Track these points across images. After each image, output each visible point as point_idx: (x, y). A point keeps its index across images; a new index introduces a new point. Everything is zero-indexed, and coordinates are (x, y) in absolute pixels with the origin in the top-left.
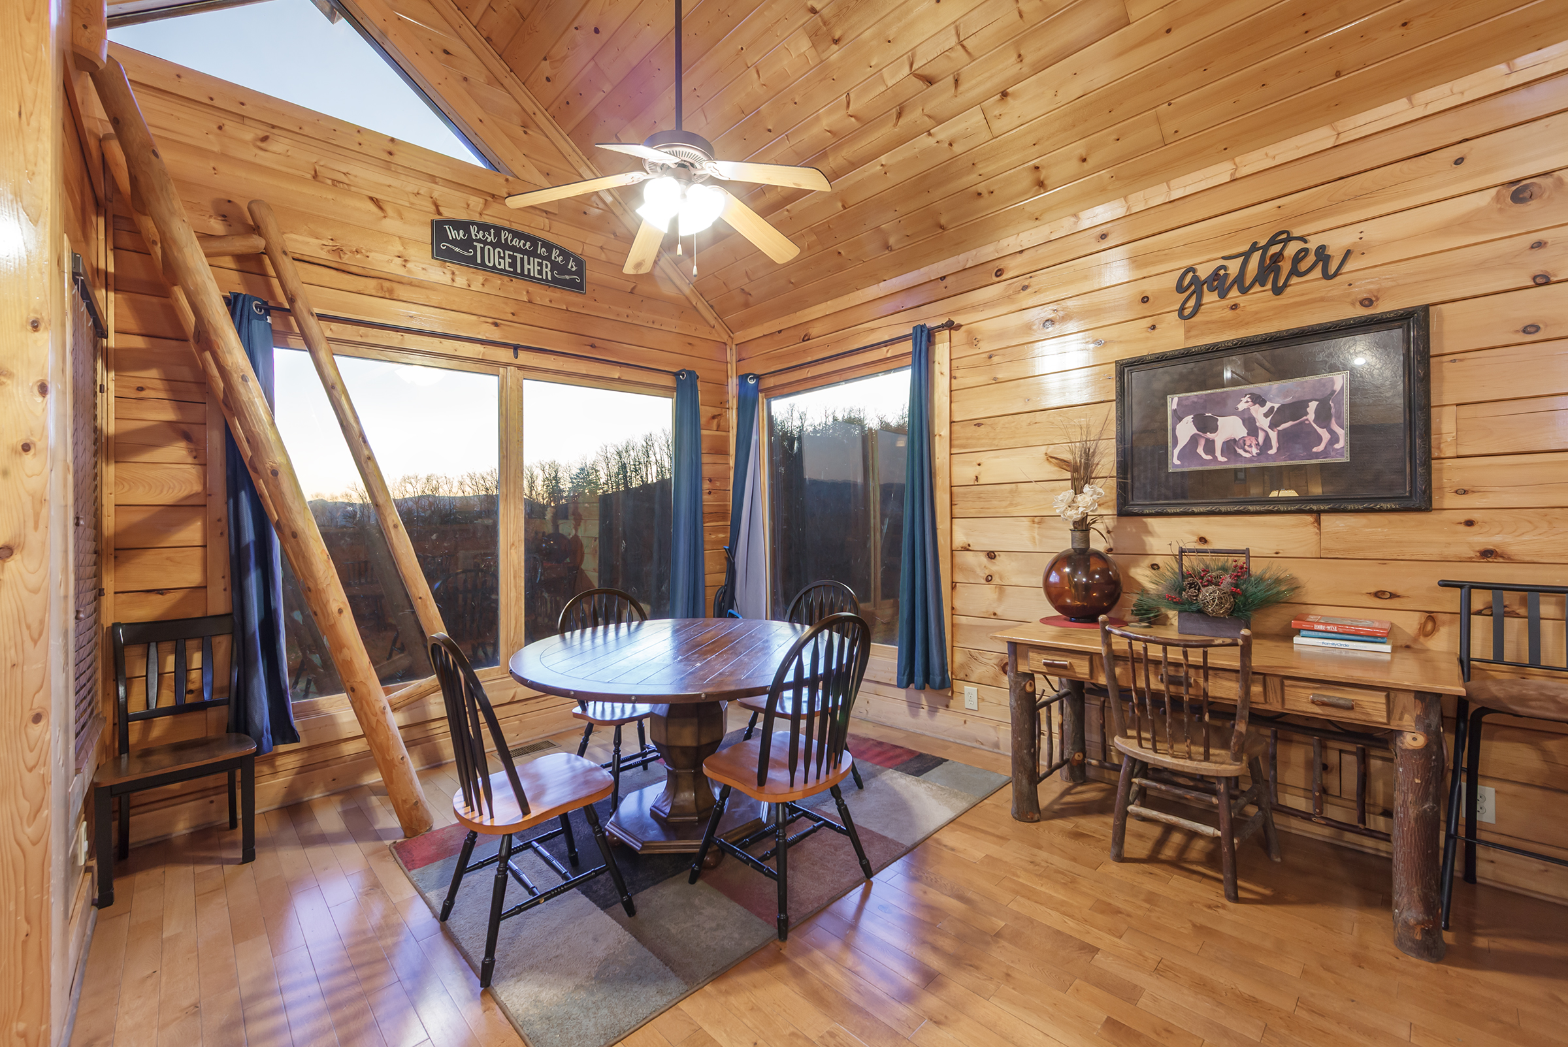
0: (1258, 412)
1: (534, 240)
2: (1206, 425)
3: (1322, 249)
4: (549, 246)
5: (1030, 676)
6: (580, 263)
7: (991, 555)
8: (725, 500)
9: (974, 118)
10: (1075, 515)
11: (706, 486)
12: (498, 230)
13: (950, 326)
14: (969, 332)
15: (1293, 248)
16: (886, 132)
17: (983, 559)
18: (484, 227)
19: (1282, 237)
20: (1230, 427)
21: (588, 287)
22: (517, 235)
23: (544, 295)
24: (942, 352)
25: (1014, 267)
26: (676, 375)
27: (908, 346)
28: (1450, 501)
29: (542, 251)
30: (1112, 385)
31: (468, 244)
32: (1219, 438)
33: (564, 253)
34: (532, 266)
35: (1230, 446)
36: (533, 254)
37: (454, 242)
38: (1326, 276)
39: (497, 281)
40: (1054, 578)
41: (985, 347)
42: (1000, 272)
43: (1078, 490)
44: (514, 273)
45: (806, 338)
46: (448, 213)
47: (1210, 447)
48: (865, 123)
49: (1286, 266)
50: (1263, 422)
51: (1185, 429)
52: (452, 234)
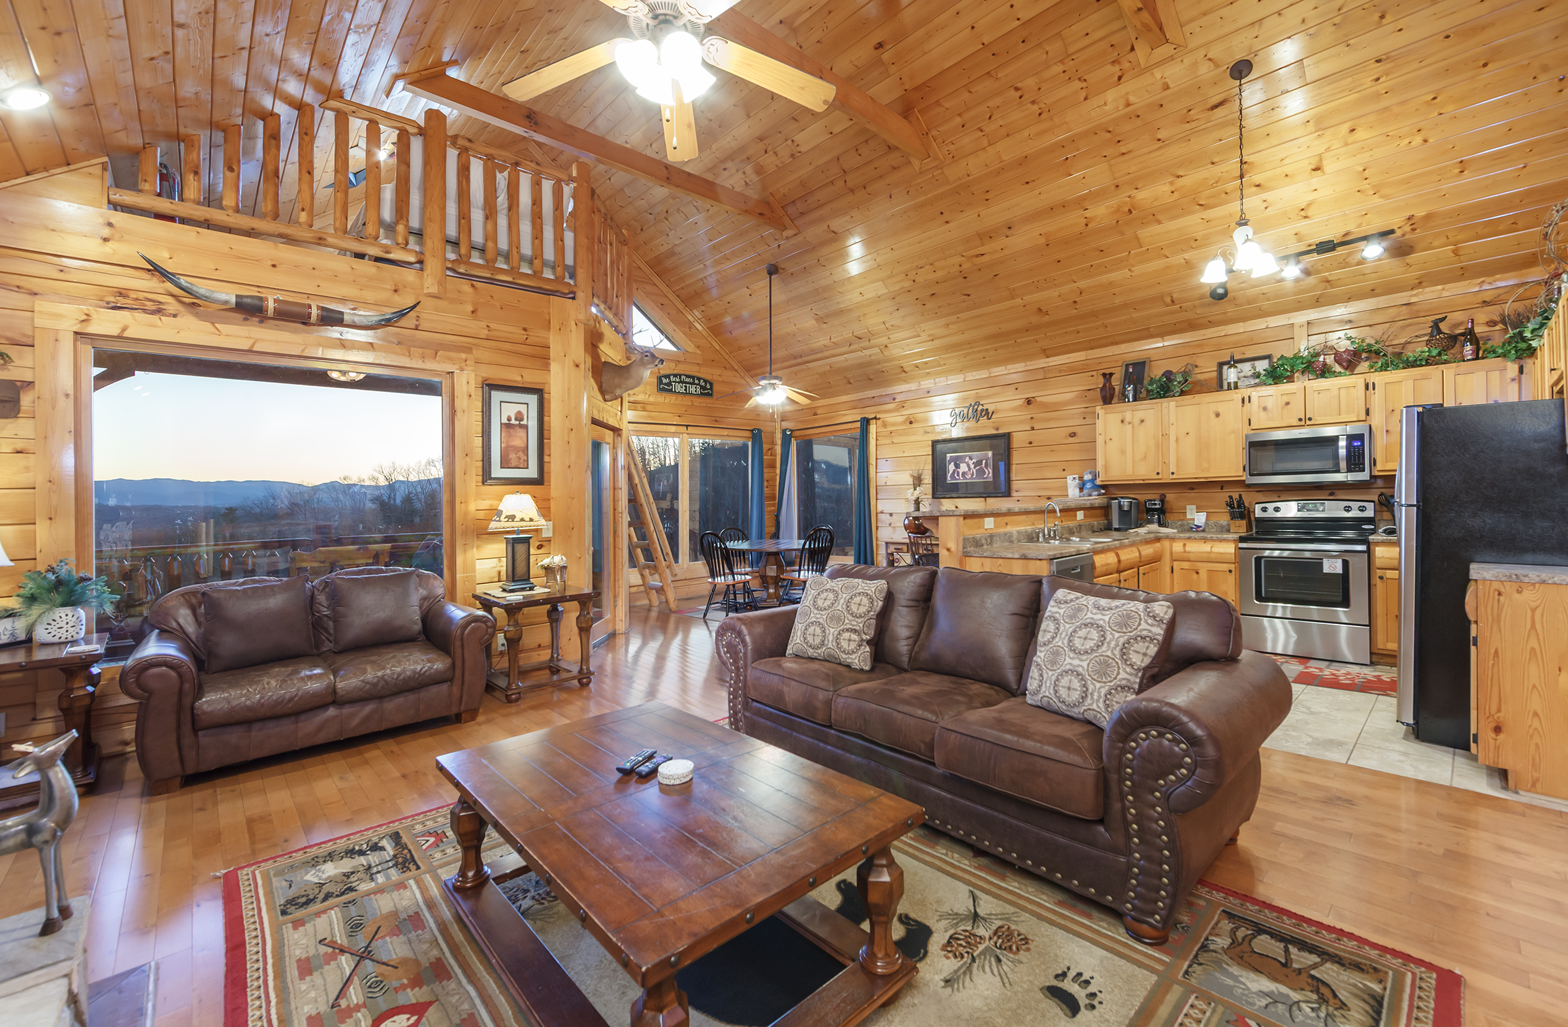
0: (971, 462)
1: (693, 377)
2: (957, 466)
3: (987, 410)
4: (699, 379)
5: (892, 554)
6: (711, 384)
7: (891, 515)
8: (775, 490)
9: (877, 350)
10: (914, 498)
11: (765, 484)
12: (680, 376)
13: (875, 418)
14: (883, 422)
15: (980, 408)
16: (846, 349)
17: (888, 516)
18: (675, 376)
19: (978, 404)
20: (963, 468)
21: (714, 394)
22: (687, 376)
23: (698, 401)
24: (873, 428)
25: (899, 398)
26: (752, 431)
27: (858, 424)
28: (1014, 494)
29: (697, 382)
30: (930, 448)
31: (669, 384)
32: (961, 471)
33: (706, 381)
34: (693, 389)
35: (964, 474)
36: (693, 383)
37: (665, 384)
38: (989, 419)
39: (680, 398)
40: (906, 522)
41: (890, 429)
42: (894, 399)
43: (915, 489)
44: (687, 393)
45: (815, 414)
46: (662, 372)
47: (958, 475)
48: (836, 345)
49: (979, 413)
50: (972, 466)
51: (952, 467)
52: (665, 381)
